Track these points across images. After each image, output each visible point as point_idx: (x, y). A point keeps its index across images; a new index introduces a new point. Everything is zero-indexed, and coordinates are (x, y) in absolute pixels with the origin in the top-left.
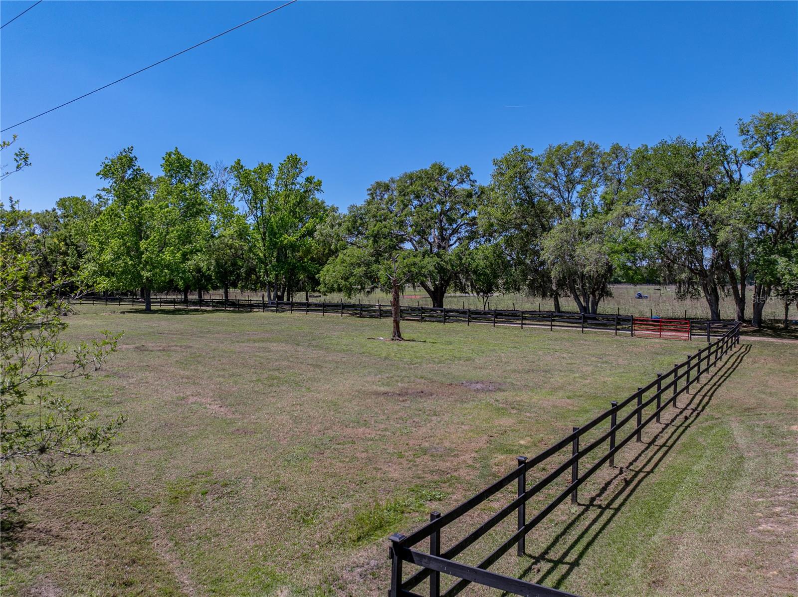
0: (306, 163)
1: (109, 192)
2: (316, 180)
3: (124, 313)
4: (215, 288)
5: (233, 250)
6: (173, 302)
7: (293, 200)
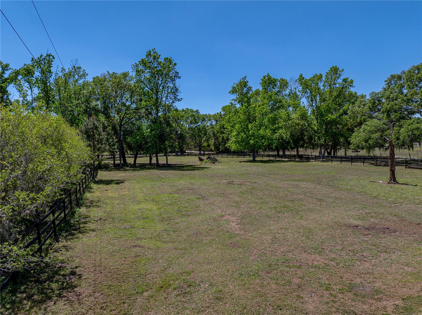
0: (343, 70)
1: (235, 100)
2: (349, 80)
3: (241, 162)
4: (292, 148)
5: (300, 127)
6: (269, 156)
7: (335, 94)
